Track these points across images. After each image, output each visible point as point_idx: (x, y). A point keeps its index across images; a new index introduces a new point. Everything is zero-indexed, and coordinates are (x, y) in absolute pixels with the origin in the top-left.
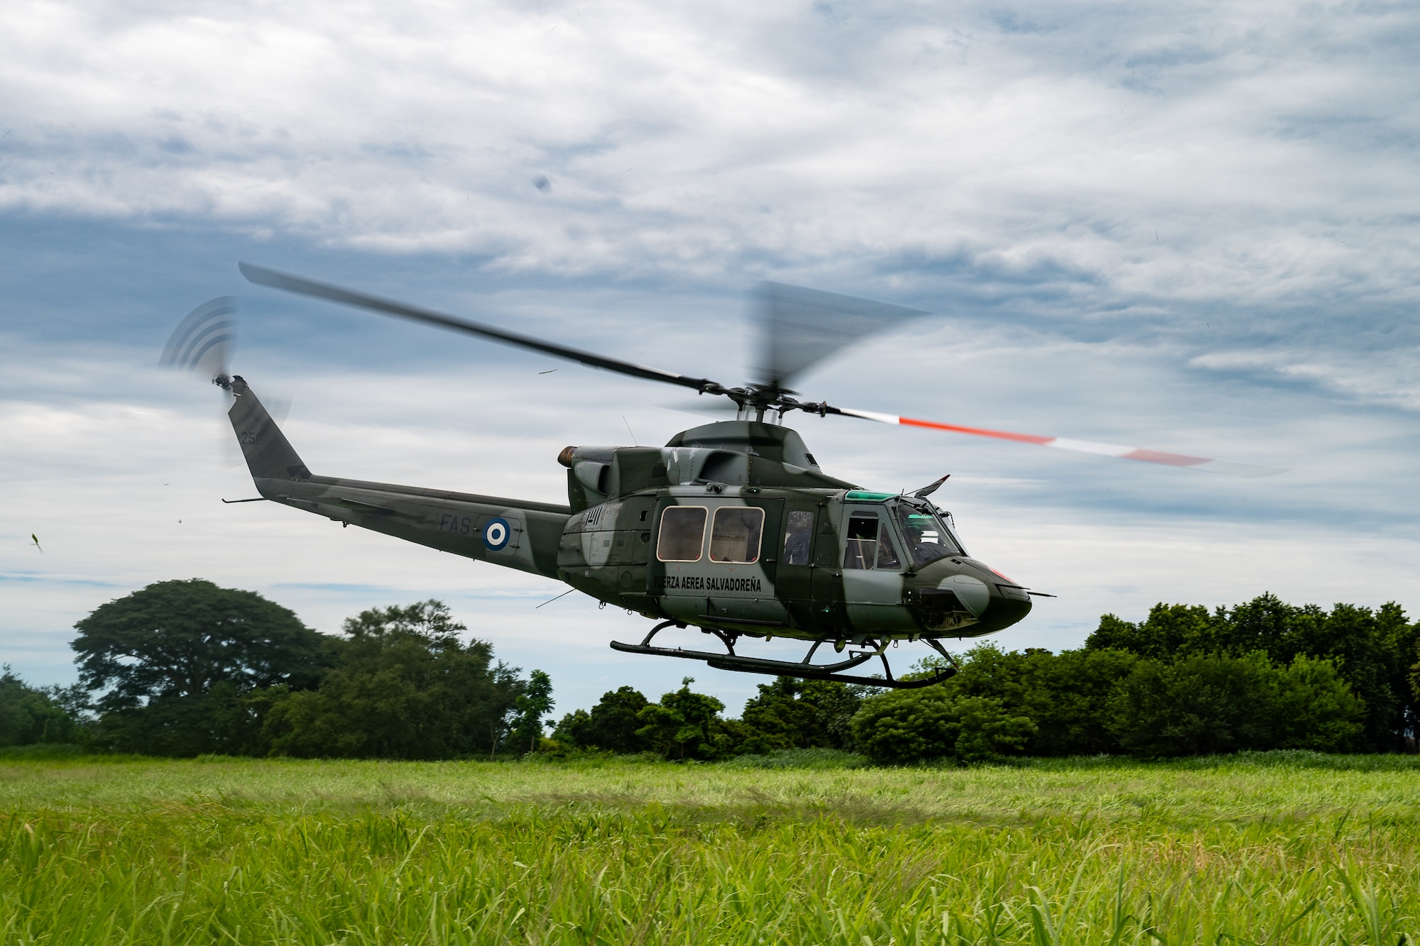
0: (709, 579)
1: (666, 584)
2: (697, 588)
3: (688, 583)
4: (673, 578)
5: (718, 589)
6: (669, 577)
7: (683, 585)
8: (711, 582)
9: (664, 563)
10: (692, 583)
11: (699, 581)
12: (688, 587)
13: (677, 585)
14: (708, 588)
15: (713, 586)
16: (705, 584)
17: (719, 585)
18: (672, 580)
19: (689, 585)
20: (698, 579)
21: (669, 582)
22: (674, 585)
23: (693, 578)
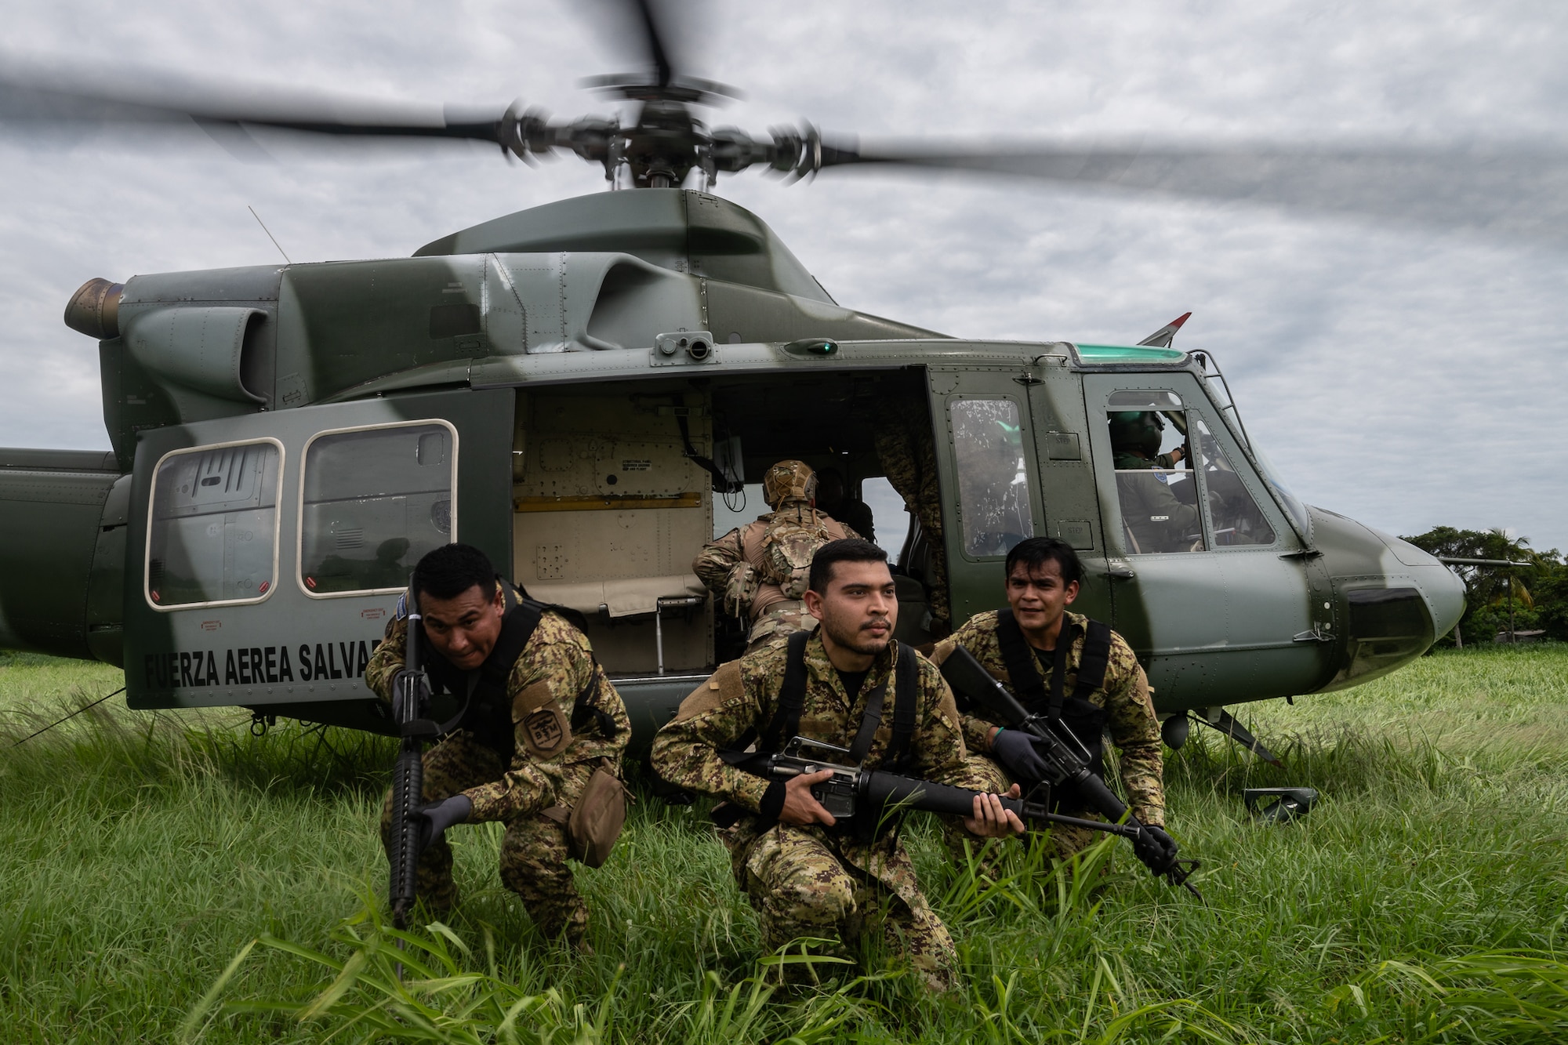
0: (304, 648)
1: (178, 676)
2: (272, 679)
3: (243, 666)
4: (198, 655)
5: (336, 675)
6: (185, 656)
7: (230, 675)
8: (312, 658)
9: (166, 615)
10: (256, 666)
11: (276, 657)
12: (245, 680)
13: (213, 676)
14: (306, 677)
15: (321, 670)
16: (296, 665)
17: (339, 665)
18: (195, 662)
19: (248, 672)
20: (271, 650)
21: (186, 670)
22: (203, 675)
23: (256, 651)
